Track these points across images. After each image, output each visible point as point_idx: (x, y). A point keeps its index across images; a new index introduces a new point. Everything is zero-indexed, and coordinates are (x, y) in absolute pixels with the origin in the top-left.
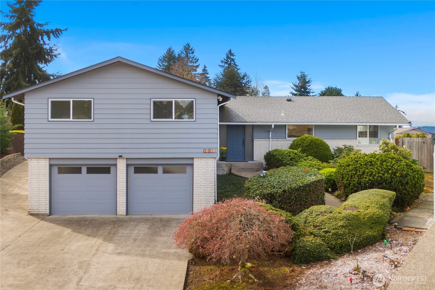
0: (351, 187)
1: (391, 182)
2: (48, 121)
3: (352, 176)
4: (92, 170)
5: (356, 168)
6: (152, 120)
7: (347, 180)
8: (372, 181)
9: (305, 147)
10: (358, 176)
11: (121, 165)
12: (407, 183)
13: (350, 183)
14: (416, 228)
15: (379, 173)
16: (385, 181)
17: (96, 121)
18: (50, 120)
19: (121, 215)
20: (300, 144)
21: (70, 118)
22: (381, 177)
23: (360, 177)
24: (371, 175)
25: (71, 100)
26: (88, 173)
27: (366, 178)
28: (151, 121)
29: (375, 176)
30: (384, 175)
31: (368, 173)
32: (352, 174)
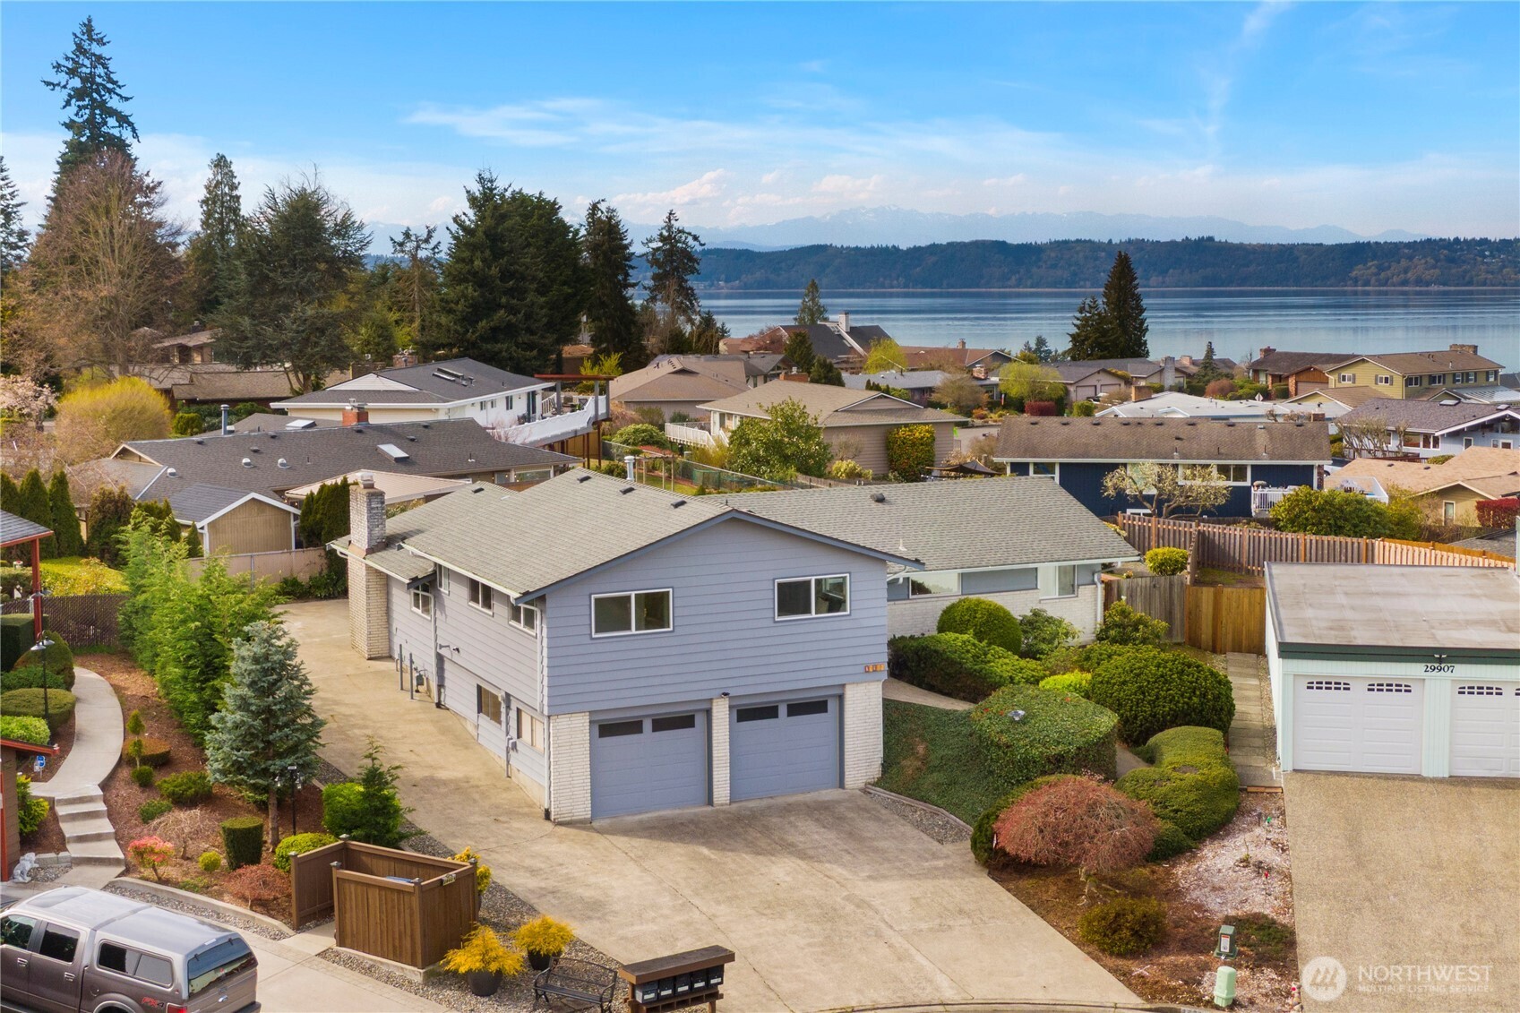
0: (1139, 722)
1: (1203, 710)
2: (592, 639)
3: (1138, 704)
4: (662, 724)
5: (1140, 687)
6: (777, 619)
7: (1131, 710)
8: (1175, 711)
9: (981, 626)
10: (1149, 703)
11: (721, 712)
12: (1222, 709)
13: (1136, 717)
14: (1266, 787)
15: (1182, 695)
16: (1194, 710)
17: (679, 631)
18: (594, 636)
19: (722, 805)
20: (969, 620)
21: (629, 629)
22: (1187, 704)
23: (1153, 703)
24: (1171, 701)
25: (633, 594)
26: (654, 730)
27: (1164, 707)
28: (775, 622)
29: (1178, 702)
30: (1190, 698)
31: (1165, 698)
32: (1138, 700)
